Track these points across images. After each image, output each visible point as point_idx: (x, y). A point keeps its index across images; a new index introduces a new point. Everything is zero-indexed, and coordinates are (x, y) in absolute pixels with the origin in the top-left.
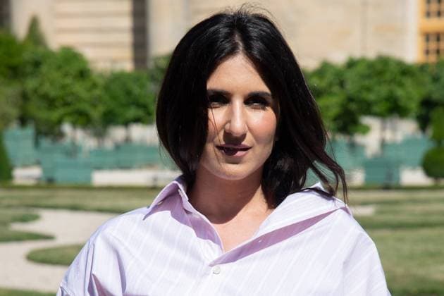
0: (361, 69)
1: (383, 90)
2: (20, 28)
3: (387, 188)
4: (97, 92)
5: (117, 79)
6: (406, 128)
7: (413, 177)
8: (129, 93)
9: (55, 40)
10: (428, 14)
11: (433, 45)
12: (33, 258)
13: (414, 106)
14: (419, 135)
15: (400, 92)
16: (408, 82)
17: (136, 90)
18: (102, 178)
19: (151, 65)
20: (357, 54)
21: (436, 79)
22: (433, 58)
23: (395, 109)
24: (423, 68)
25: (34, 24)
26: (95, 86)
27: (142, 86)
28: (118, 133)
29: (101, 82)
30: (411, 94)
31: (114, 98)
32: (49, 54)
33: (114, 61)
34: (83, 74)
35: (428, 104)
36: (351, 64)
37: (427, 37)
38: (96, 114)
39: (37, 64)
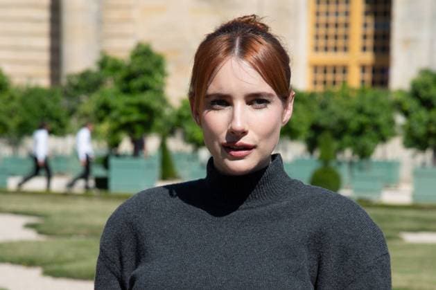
4: (14, 104)
5: (32, 93)
8: (43, 107)
10: (317, 49)
11: (320, 77)
13: (304, 130)
14: (307, 157)
17: (50, 104)
19: (64, 81)
21: (323, 107)
22: (320, 88)
24: (312, 95)
26: (12, 98)
27: (56, 101)
29: (18, 96)
31: (29, 111)
33: (30, 77)
35: (316, 128)
37: (316, 68)
38: (12, 124)
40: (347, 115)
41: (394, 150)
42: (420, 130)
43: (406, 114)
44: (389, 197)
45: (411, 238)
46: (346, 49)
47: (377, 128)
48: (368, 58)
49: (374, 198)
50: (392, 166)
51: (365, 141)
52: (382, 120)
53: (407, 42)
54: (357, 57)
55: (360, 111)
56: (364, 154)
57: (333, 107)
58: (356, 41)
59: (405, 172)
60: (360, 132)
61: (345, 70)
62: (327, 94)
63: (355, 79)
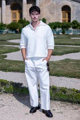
0: (56, 23)
1: (58, 25)
2: (23, 19)
3: (58, 34)
6: (61, 29)
7: (61, 33)
9: (27, 20)
10: (63, 18)
13: (61, 27)
15: (60, 25)
16: (60, 24)
20: (56, 21)
22: (63, 22)
23: (59, 27)
24: (62, 23)
25: (25, 18)
30: (61, 25)
32: (26, 21)
36: (55, 22)
37: (63, 20)
39: (25, 22)
40: (66, 25)
41: (71, 29)
42: (73, 27)
43: (72, 25)
44: (71, 34)
45: (72, 38)
46: (66, 18)
47: (69, 26)
48: (68, 19)
49: (69, 34)
50: (71, 30)
51: (68, 28)
52: (70, 25)
53: (72, 17)
54: (67, 19)
55: (67, 25)
56: (68, 29)
57: (64, 24)
58: (67, 17)
59: (72, 31)
60: (67, 27)
61: (66, 20)
62: (64, 23)
63: (67, 21)
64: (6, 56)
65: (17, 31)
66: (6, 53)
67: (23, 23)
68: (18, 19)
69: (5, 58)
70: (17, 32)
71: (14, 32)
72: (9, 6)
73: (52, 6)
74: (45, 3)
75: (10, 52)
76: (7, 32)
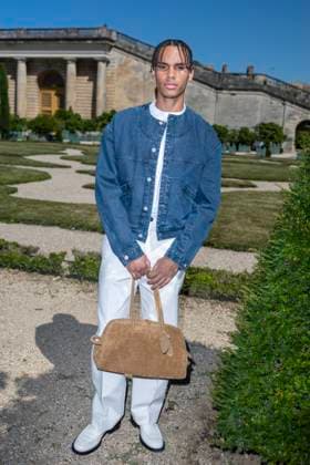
2: (67, 109)
5: (87, 121)
9: (75, 112)
12: (62, 158)
17: (91, 123)
18: (82, 142)
25: (70, 108)
26: (82, 122)
27: (93, 123)
28: (88, 133)
29: (84, 121)
31: (87, 125)
32: (73, 115)
33: (87, 117)
34: (79, 119)
38: (83, 128)
39: (69, 117)
64: (15, 191)
65: (51, 136)
66: (18, 182)
67: (65, 119)
68: (54, 108)
69: (14, 195)
70: (50, 139)
71: (44, 139)
72: (34, 78)
73: (134, 84)
74: (119, 74)
75: (26, 182)
76: (28, 138)
